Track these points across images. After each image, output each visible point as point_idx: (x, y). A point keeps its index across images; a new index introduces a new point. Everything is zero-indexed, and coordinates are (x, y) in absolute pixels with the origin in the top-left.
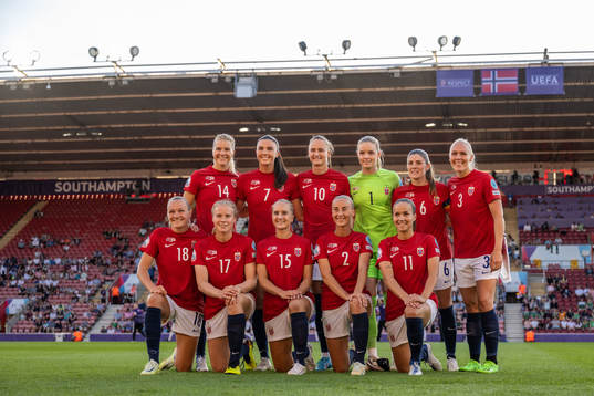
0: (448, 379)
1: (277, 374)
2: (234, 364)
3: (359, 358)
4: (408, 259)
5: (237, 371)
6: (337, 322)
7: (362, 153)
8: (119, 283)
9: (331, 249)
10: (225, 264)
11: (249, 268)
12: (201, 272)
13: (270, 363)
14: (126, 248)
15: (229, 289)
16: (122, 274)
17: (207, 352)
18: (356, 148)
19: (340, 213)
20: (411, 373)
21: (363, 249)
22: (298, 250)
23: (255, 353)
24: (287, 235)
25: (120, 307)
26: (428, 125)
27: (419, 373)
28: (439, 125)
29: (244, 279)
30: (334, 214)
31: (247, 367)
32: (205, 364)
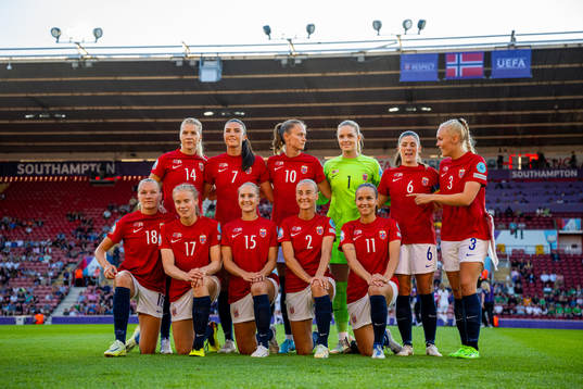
0: (411, 363)
1: (241, 357)
2: (198, 346)
3: (323, 340)
4: (371, 242)
5: (201, 353)
6: (300, 305)
7: (342, 136)
8: (83, 265)
9: (294, 232)
10: (190, 246)
11: (215, 250)
12: (168, 255)
13: (234, 345)
14: (90, 230)
15: (194, 271)
16: (86, 257)
17: (171, 334)
18: (336, 132)
19: (304, 197)
20: (374, 356)
21: (326, 233)
22: (263, 231)
23: (219, 335)
24: (253, 217)
25: (83, 289)
26: (391, 110)
27: (382, 356)
28: (402, 109)
29: (209, 261)
30: (298, 197)
31: (211, 349)
32: (169, 346)
